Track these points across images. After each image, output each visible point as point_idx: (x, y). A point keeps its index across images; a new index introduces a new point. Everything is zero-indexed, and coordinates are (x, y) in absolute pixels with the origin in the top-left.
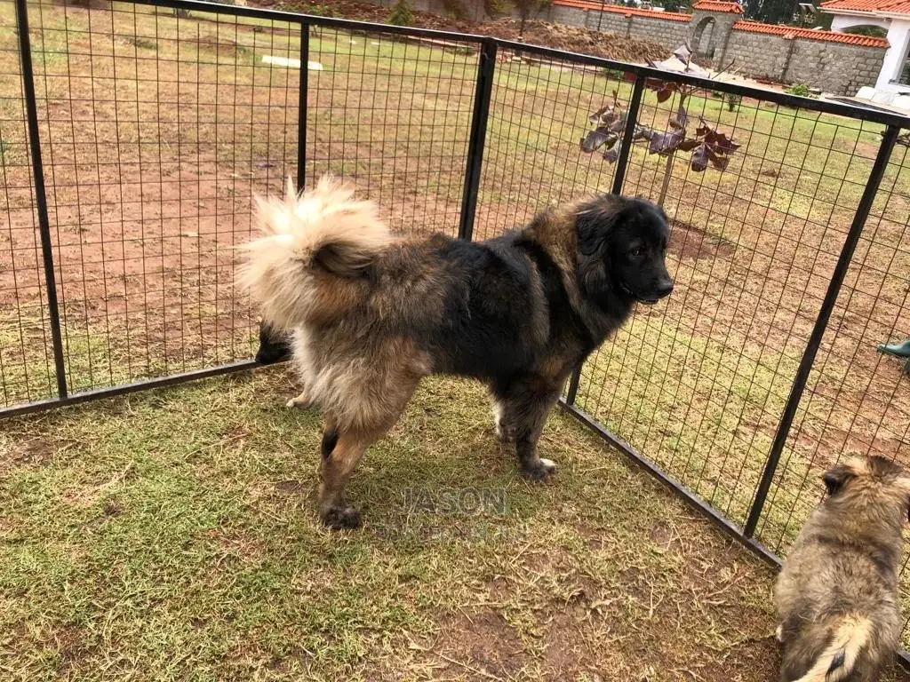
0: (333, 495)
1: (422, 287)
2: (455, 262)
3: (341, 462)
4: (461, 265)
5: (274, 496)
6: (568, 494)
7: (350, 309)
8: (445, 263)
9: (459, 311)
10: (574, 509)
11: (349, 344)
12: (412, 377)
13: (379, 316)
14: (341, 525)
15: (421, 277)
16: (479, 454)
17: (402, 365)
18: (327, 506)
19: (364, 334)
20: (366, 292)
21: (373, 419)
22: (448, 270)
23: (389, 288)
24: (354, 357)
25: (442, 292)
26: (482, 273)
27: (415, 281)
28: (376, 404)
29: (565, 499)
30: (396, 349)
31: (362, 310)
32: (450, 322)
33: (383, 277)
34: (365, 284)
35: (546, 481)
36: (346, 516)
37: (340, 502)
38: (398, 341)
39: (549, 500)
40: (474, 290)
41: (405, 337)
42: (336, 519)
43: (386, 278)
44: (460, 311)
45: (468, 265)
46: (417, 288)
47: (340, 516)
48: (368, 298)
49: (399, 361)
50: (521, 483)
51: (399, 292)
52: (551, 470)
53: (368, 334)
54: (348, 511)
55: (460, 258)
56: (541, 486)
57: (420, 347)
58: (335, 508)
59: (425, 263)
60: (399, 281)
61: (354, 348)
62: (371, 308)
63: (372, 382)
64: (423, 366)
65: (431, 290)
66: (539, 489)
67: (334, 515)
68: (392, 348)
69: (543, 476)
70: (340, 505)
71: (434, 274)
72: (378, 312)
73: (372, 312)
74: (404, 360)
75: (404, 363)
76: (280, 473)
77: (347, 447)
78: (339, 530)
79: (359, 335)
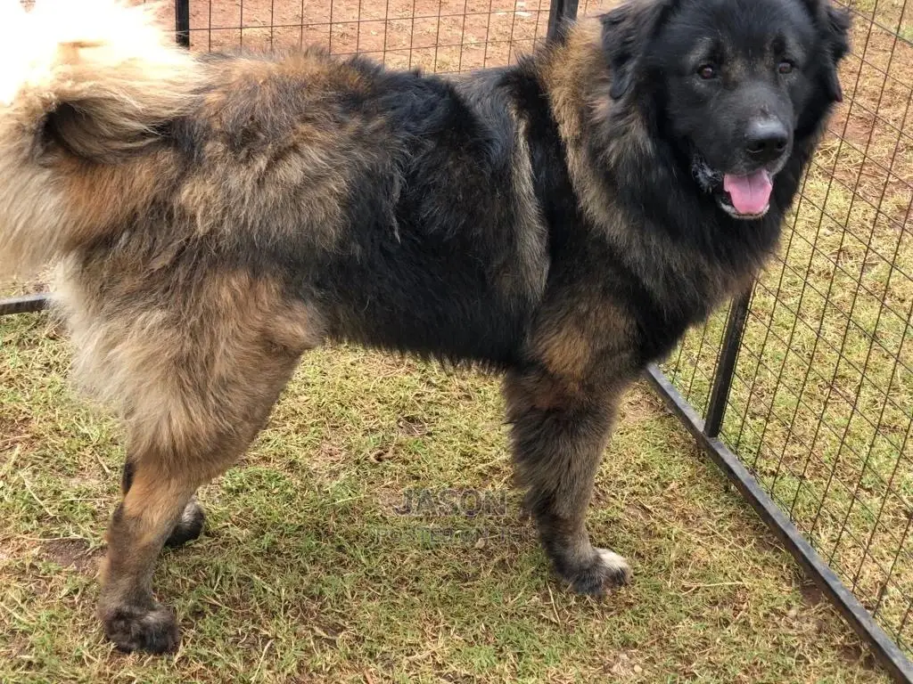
0: (125, 582)
1: (292, 171)
2: (379, 121)
3: (138, 518)
4: (392, 127)
5: (32, 566)
6: (636, 634)
7: (140, 206)
8: (354, 123)
9: (378, 227)
10: (638, 668)
11: (138, 282)
12: (278, 354)
13: (193, 228)
14: (134, 646)
15: (295, 148)
16: (479, 523)
17: (253, 329)
18: (113, 602)
19: (167, 262)
21: (193, 439)
22: (358, 137)
23: (220, 168)
24: (146, 308)
25: (338, 184)
27: (278, 157)
28: (196, 407)
29: (626, 644)
30: (235, 297)
31: (162, 211)
32: (357, 249)
33: (209, 146)
34: (167, 157)
35: (600, 599)
36: (145, 627)
37: (140, 598)
38: (239, 281)
39: (591, 643)
40: (411, 178)
41: (256, 273)
42: (126, 632)
43: (215, 148)
44: (380, 226)
45: (407, 129)
46: (280, 173)
47: (135, 627)
48: (175, 188)
49: (243, 319)
50: (546, 597)
51: (241, 179)
53: (175, 263)
54: (152, 618)
55: (390, 113)
56: (588, 608)
57: (291, 292)
58: (126, 609)
59: (306, 120)
60: (242, 156)
61: (147, 289)
62: (181, 207)
63: (183, 362)
64: (301, 331)
65: (314, 179)
66: (580, 615)
67: (122, 623)
68: (226, 294)
69: (594, 589)
70: (138, 603)
71: (325, 146)
72: (194, 217)
73: (183, 217)
74: (257, 320)
75: (258, 325)
76: (65, 519)
77: (150, 491)
78: (129, 652)
79: (157, 264)
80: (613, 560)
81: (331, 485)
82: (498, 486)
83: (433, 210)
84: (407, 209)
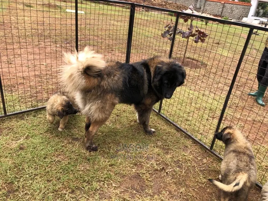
0: (89, 141)
1: (116, 78)
2: (124, 70)
3: (92, 132)
5: (71, 142)
6: (159, 139)
7: (95, 86)
8: (121, 71)
10: (160, 143)
11: (95, 97)
13: (104, 88)
14: (92, 150)
15: (115, 75)
16: (133, 128)
17: (111, 102)
18: (88, 145)
20: (100, 81)
23: (106, 79)
24: (97, 101)
25: (121, 79)
26: (131, 73)
27: (114, 77)
28: (103, 114)
29: (158, 140)
30: (110, 97)
31: (99, 86)
32: (123, 88)
34: (99, 79)
35: (152, 135)
36: (93, 147)
37: (91, 144)
38: (110, 95)
39: (153, 141)
40: (129, 78)
41: (112, 94)
42: (90, 148)
43: (105, 76)
44: (126, 85)
47: (92, 148)
48: (101, 83)
50: (145, 136)
51: (110, 80)
52: (154, 132)
53: (101, 93)
54: (94, 146)
57: (116, 96)
59: (116, 71)
60: (109, 77)
61: (97, 97)
62: (102, 85)
63: (102, 108)
64: (116, 102)
65: (119, 79)
66: (151, 138)
67: (89, 147)
68: (108, 97)
70: (92, 144)
71: (119, 74)
72: (104, 86)
73: (102, 87)
74: (112, 100)
77: (94, 127)
79: (98, 94)
80: (153, 130)
82: (133, 123)
83: (133, 82)
84: (129, 82)
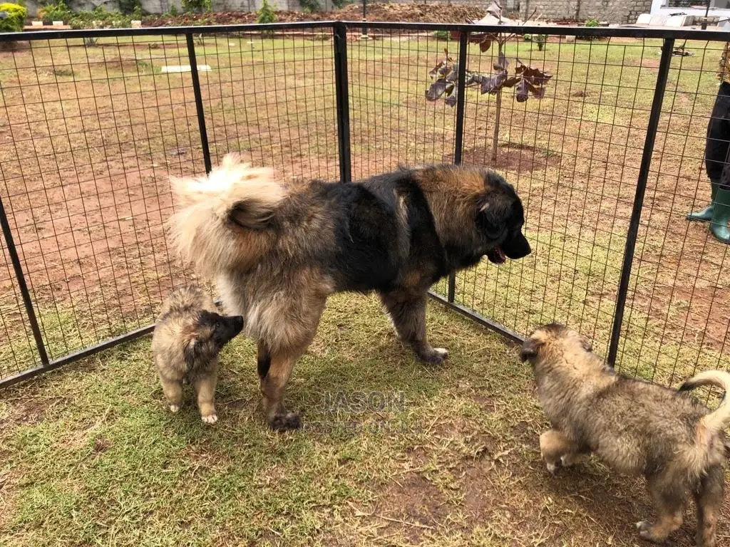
1: (315, 224)
2: (334, 200)
4: (338, 201)
6: (461, 372)
7: (264, 254)
8: (327, 202)
9: (345, 238)
10: (468, 383)
11: (269, 283)
13: (288, 255)
14: (286, 428)
15: (313, 216)
17: (313, 289)
18: (273, 414)
19: (279, 271)
20: (274, 238)
22: (330, 207)
23: (291, 231)
24: (275, 292)
25: (330, 225)
26: (355, 205)
27: (309, 221)
28: (297, 326)
29: (460, 377)
30: (307, 278)
31: (273, 253)
33: (284, 223)
34: (271, 233)
35: (442, 366)
36: (288, 420)
37: (282, 410)
38: (307, 271)
39: (447, 380)
40: (353, 219)
41: (311, 268)
42: (281, 423)
43: (287, 224)
44: (346, 239)
45: (344, 201)
46: (312, 226)
47: (284, 421)
48: (276, 243)
50: (423, 370)
51: (299, 232)
52: (445, 356)
53: (282, 271)
54: (289, 415)
55: (337, 196)
56: (440, 370)
57: (323, 272)
58: (278, 415)
59: (312, 205)
60: (297, 224)
61: (273, 284)
62: (281, 250)
63: (292, 309)
64: (328, 287)
65: (323, 225)
66: (438, 373)
67: (279, 421)
68: (303, 278)
69: (439, 362)
70: (283, 412)
71: (321, 213)
72: (286, 251)
73: (282, 252)
79: (275, 273)
81: (325, 355)
83: (365, 229)
84: (353, 230)
